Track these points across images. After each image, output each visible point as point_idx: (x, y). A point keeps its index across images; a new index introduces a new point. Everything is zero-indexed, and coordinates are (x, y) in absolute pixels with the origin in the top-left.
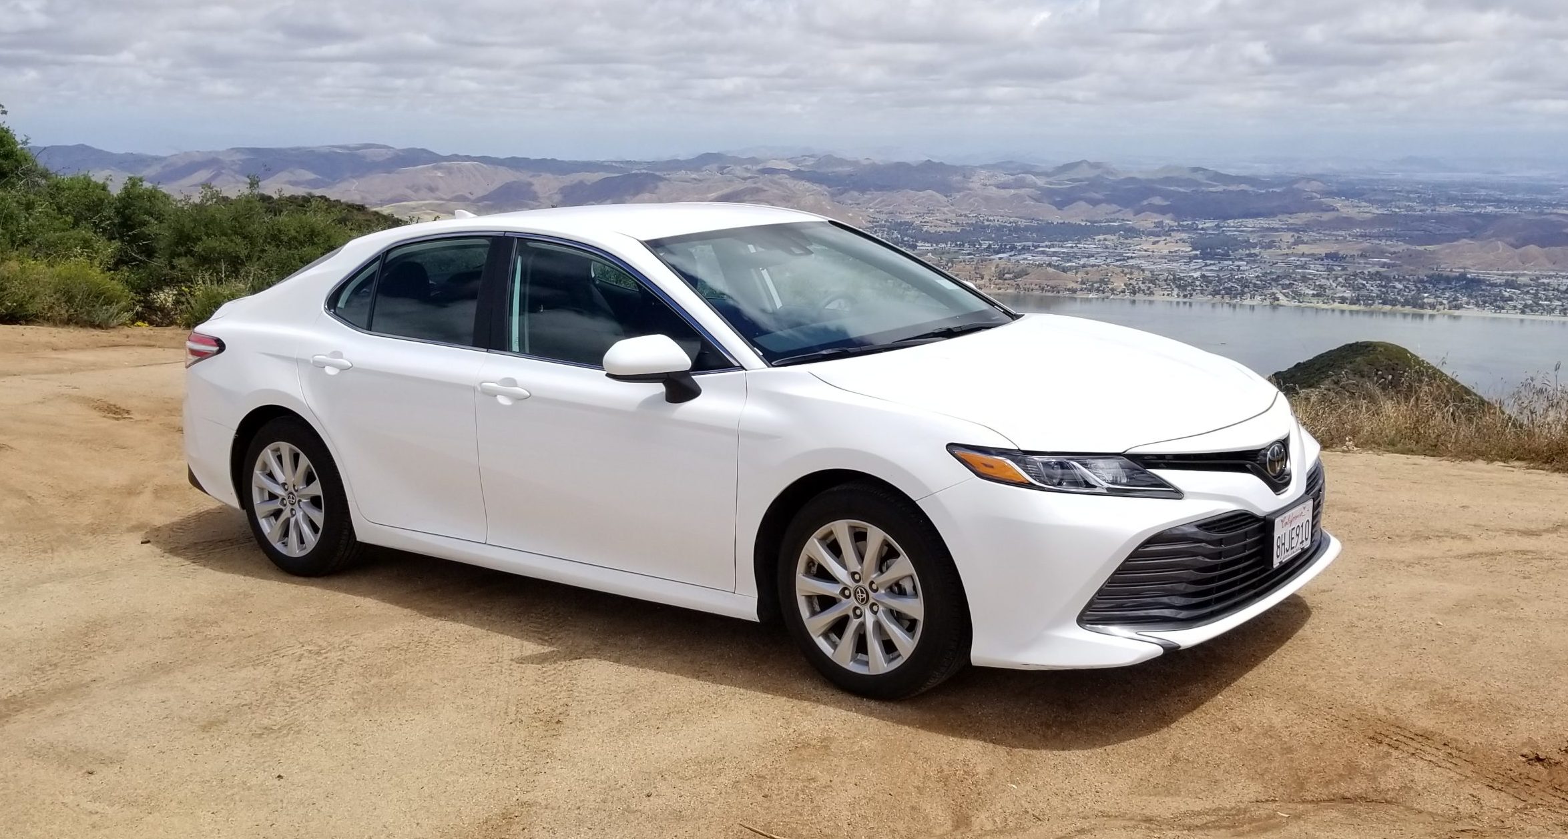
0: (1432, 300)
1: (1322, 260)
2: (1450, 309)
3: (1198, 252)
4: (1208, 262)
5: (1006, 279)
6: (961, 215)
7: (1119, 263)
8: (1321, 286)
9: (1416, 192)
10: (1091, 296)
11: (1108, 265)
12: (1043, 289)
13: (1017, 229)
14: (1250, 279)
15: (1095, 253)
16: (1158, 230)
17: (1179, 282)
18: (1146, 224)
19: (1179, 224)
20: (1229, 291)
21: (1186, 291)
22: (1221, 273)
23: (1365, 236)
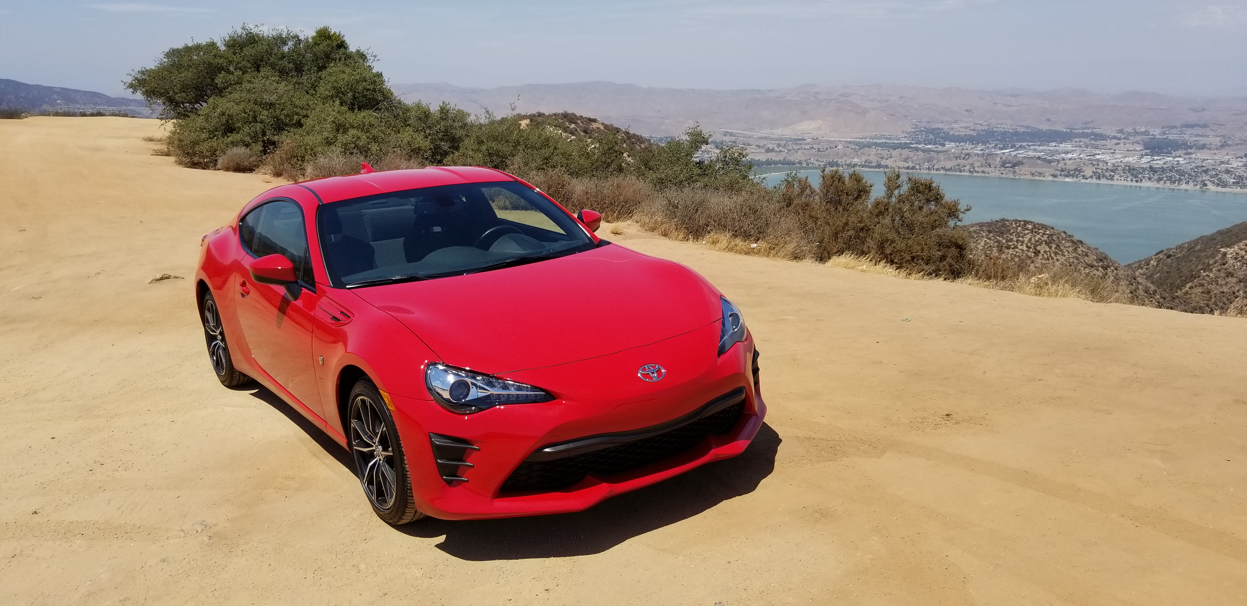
3: (1147, 151)
4: (1156, 158)
5: (1007, 167)
6: (977, 124)
7: (1088, 157)
8: (1240, 177)
10: (1067, 180)
11: (1081, 159)
12: (1033, 174)
13: (1016, 133)
14: (1186, 170)
15: (1072, 151)
16: (1119, 135)
17: (1133, 171)
18: (1111, 131)
19: (1135, 131)
20: (1170, 179)
21: (1138, 178)
22: (1165, 166)
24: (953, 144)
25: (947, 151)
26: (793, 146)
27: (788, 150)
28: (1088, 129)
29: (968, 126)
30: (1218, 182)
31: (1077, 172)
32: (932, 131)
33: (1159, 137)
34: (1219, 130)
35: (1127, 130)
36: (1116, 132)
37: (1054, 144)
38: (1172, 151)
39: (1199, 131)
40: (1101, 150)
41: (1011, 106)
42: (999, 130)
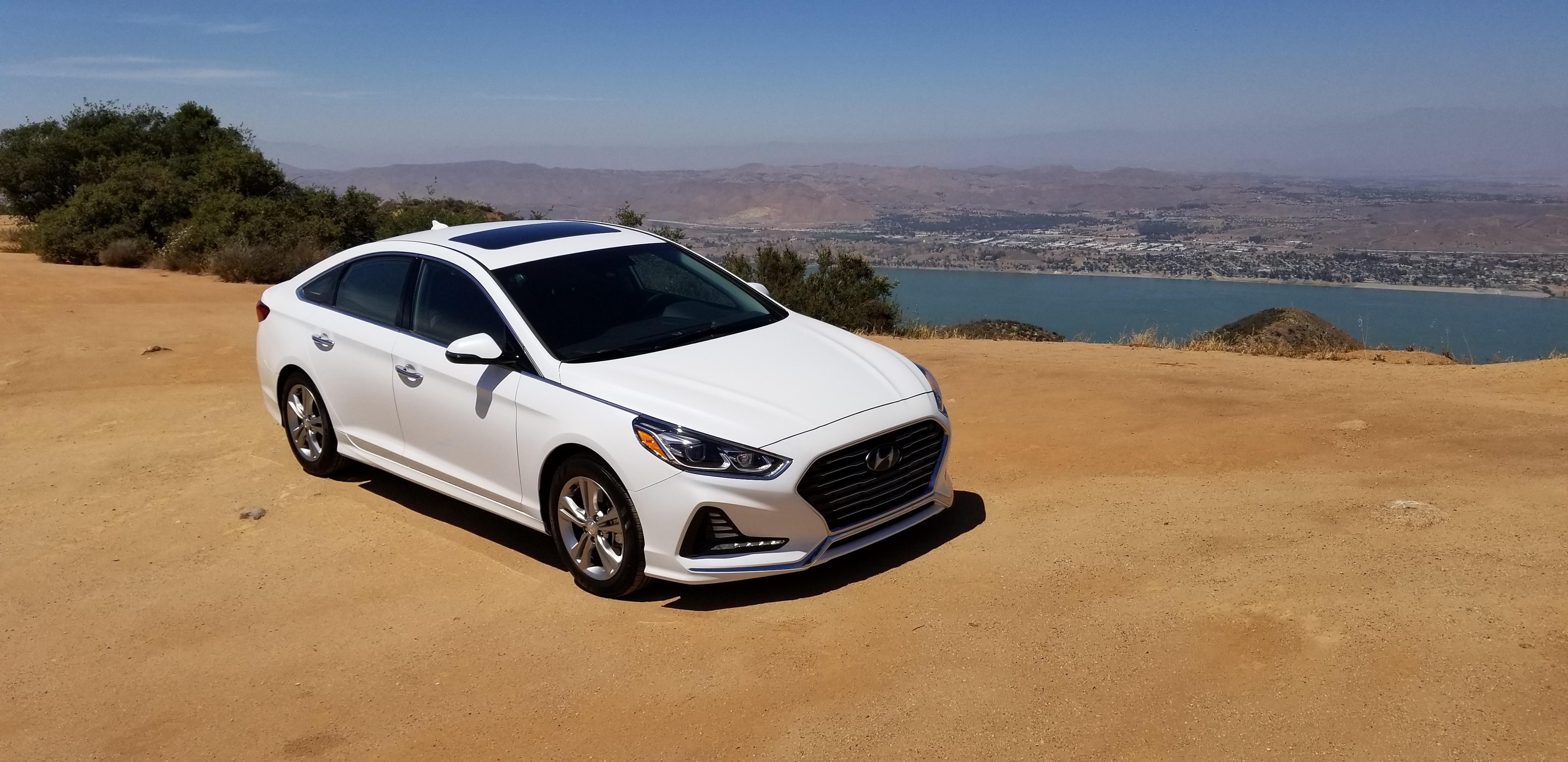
0: (1338, 274)
1: (1248, 242)
2: (1354, 281)
3: (1145, 236)
4: (1152, 244)
5: (987, 260)
7: (1078, 246)
8: (1246, 263)
10: (1056, 272)
11: (1070, 247)
12: (1017, 267)
13: (995, 219)
14: (1187, 258)
15: (1060, 238)
16: (1111, 219)
17: (1127, 260)
18: (1101, 214)
19: (1129, 214)
20: (1170, 268)
21: (1134, 268)
22: (1164, 254)
23: (1282, 222)
24: (924, 234)
25: (917, 242)
26: (737, 239)
27: (732, 243)
28: (1076, 213)
29: (939, 211)
30: (1223, 270)
31: (1066, 264)
32: (901, 218)
33: (1155, 220)
34: (1220, 211)
35: (1119, 212)
36: (1108, 215)
37: (1038, 231)
38: (1171, 236)
39: (1199, 212)
40: (1092, 237)
41: (987, 187)
42: (976, 215)
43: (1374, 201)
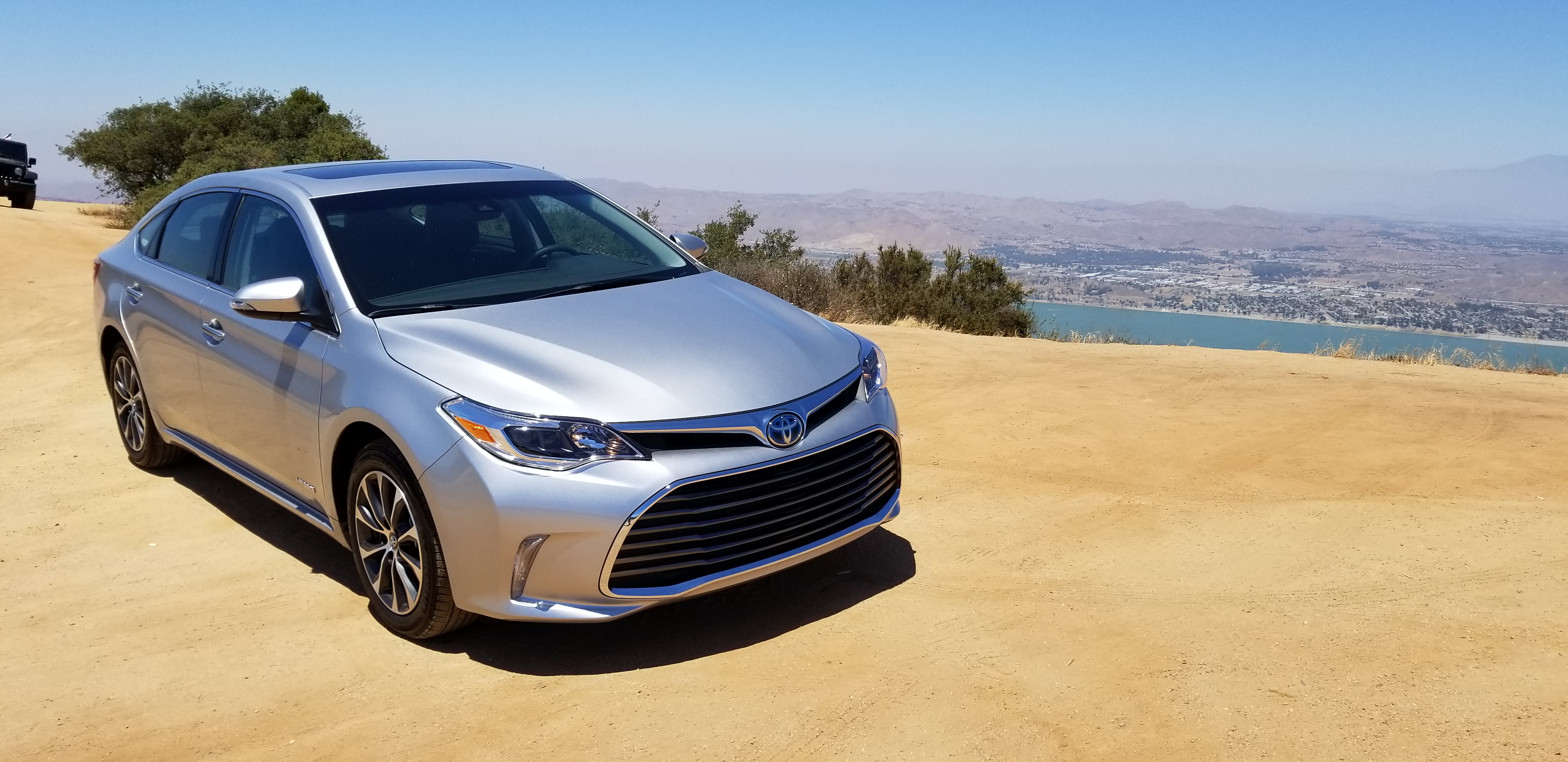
0: (1459, 324)
1: (1365, 287)
2: (1476, 332)
3: (1258, 277)
4: (1266, 286)
5: (1092, 294)
6: (1057, 242)
7: (1188, 284)
8: (1362, 309)
9: (1450, 234)
10: (1163, 310)
11: (1179, 285)
12: (1123, 303)
13: (1103, 254)
14: (1301, 301)
15: (1169, 275)
16: (1223, 258)
17: (1240, 301)
18: (1213, 253)
19: (1242, 253)
20: (1283, 310)
21: (1245, 309)
22: (1276, 296)
23: (1402, 269)
24: (1029, 266)
25: (1022, 274)
28: (1187, 250)
29: (1046, 244)
30: (1338, 315)
31: (1175, 300)
32: (1005, 249)
33: (1269, 261)
34: (1338, 254)
35: (1231, 251)
36: (1220, 254)
37: (1147, 267)
38: (1285, 278)
39: (1316, 255)
40: (1203, 275)
41: (1096, 221)
42: (1083, 249)
43: (1501, 251)
